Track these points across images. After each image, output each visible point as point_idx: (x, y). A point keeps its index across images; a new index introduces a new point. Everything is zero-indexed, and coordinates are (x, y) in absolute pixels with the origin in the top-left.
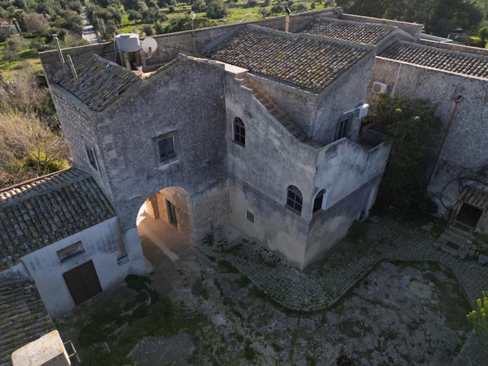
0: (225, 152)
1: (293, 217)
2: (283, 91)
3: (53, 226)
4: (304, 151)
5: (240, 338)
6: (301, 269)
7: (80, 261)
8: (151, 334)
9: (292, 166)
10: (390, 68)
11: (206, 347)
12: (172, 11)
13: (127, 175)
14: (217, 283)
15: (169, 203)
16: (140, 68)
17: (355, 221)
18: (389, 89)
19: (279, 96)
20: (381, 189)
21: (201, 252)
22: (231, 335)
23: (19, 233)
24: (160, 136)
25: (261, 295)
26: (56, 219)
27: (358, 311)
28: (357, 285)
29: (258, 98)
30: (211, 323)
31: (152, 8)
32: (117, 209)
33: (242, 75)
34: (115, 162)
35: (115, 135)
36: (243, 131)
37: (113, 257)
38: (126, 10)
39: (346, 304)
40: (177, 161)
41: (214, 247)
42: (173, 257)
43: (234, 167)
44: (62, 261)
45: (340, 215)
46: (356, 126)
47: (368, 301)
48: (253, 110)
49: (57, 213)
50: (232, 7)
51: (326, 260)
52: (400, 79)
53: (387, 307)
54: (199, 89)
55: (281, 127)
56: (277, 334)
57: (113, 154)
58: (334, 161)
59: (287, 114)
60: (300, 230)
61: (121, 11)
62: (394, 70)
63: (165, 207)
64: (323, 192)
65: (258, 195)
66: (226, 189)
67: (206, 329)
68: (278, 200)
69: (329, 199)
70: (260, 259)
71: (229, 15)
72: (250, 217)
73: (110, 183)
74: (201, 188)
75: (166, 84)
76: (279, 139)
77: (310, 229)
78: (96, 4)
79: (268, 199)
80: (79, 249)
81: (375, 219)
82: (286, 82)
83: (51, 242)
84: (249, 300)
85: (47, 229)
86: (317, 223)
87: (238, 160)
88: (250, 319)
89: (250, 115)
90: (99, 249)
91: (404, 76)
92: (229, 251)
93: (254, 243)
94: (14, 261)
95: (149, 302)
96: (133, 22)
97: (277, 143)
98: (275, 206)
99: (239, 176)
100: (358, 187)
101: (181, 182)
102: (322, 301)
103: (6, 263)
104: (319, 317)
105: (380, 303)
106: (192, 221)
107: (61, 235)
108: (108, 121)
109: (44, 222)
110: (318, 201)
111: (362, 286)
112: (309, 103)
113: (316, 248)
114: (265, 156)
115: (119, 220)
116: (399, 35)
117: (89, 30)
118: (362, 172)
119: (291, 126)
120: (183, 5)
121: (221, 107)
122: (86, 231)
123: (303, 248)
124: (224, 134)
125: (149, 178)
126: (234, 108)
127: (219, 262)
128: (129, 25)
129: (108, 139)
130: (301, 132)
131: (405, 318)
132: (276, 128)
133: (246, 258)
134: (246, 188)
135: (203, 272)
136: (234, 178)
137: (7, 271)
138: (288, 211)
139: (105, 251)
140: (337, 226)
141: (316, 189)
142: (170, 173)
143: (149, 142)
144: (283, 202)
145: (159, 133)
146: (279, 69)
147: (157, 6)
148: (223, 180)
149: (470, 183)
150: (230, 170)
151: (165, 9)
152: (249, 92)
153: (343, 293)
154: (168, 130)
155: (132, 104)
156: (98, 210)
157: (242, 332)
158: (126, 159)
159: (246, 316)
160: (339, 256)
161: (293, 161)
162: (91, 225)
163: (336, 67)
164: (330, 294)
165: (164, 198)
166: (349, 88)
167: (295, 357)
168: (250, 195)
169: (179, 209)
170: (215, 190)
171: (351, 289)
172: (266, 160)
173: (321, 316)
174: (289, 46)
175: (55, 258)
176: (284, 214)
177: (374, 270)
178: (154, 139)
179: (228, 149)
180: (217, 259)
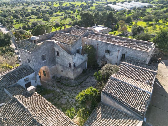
0: (55, 58)
1: (70, 69)
2: (66, 45)
3: (23, 75)
4: (70, 56)
5: (62, 92)
6: (73, 79)
7: (28, 82)
8: (44, 94)
9: (69, 59)
10: (86, 39)
11: (56, 94)
12: (30, 18)
13: (36, 64)
14: (56, 85)
15: (43, 71)
16: (36, 43)
17: (84, 69)
18: (87, 43)
19: (65, 46)
20: (88, 62)
21: (52, 80)
22: (60, 92)
23: (17, 76)
24: (42, 56)
25: (66, 85)
26: (23, 74)
27: (84, 84)
28: (84, 81)
29: (61, 47)
30: (56, 91)
31: (24, 18)
32: (35, 71)
33: (58, 43)
34: (34, 61)
35: (34, 56)
36: (59, 54)
37: (34, 81)
38: (14, 18)
39: (82, 84)
40: (46, 60)
41: (55, 79)
42: (46, 82)
43: (58, 61)
44: (25, 82)
45: (80, 68)
46: (81, 51)
47: (86, 83)
48: (60, 49)
49: (23, 72)
50: (51, 17)
51: (78, 77)
52: (88, 41)
53: (89, 83)
54: (49, 46)
55: (66, 52)
56: (69, 90)
57: (34, 60)
58: (76, 57)
59: (67, 49)
60: (72, 71)
61: (12, 19)
62: (87, 40)
63: (43, 72)
64: (75, 63)
65: (63, 66)
66: (56, 66)
67: (55, 92)
68: (67, 66)
69: (77, 64)
70: (65, 79)
71: (50, 19)
72: (62, 71)
73: (34, 65)
74: (51, 66)
75: (43, 46)
76: (66, 54)
77: (74, 70)
78: (2, 17)
79: (65, 66)
80: (28, 79)
81: (88, 69)
82: (66, 44)
83: (23, 77)
84: (63, 86)
85: (22, 75)
86: (75, 69)
87: (58, 59)
88: (64, 89)
89: (60, 50)
90: (32, 79)
91: (89, 40)
92: (58, 79)
93: (64, 77)
94: (17, 81)
95: (43, 89)
96: (18, 23)
97: (65, 55)
98: (67, 67)
99: (59, 63)
100: (82, 62)
101: (47, 65)
102: (77, 84)
103: (16, 82)
104: (77, 87)
105: (88, 83)
106: (50, 74)
107: (25, 76)
108: (33, 54)
109: (21, 74)
110: (74, 65)
111: (85, 80)
112: (70, 47)
113: (76, 75)
114: (64, 58)
115: (35, 73)
116: (89, 32)
117: (2, 26)
118: (83, 59)
119: (68, 52)
120: (34, 16)
121: (54, 49)
122: (29, 75)
123: (73, 75)
124: (55, 55)
126: (56, 49)
127: (57, 81)
128: (16, 24)
129: (33, 57)
130: (70, 53)
131: (92, 84)
132: (65, 52)
133: (62, 80)
134: (61, 65)
135: (53, 84)
136: (58, 63)
137: (16, 83)
138: (69, 68)
139: (33, 80)
140: (80, 70)
141: (73, 63)
143: (41, 57)
144: (68, 66)
146: (65, 41)
147: (25, 17)
148: (56, 64)
149: (103, 59)
150: (57, 62)
151: (28, 18)
152: (59, 46)
153: (81, 82)
154: (44, 54)
155: (37, 50)
156: (31, 71)
157: (62, 91)
158: (36, 60)
159: (63, 89)
160: (81, 76)
161: (69, 58)
162: (30, 74)
163: (75, 40)
164: (79, 82)
165: (42, 70)
166: (77, 44)
167: (72, 93)
168: (62, 66)
169: (46, 72)
170: (54, 67)
171: (83, 81)
172: (64, 59)
173: (77, 86)
174: (66, 36)
175: (24, 81)
176: (69, 69)
177: (87, 78)
179: (56, 57)
180: (56, 81)
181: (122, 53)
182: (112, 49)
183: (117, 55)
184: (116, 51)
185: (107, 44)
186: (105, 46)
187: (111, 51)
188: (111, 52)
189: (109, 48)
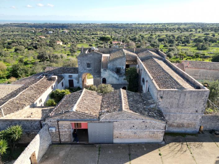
7: (72, 79)
23: (66, 71)
26: (71, 71)
32: (79, 73)
35: (80, 60)
37: (77, 81)
40: (90, 69)
44: (69, 77)
46: (123, 71)
57: (79, 63)
74: (95, 76)
80: (72, 77)
83: (68, 73)
90: (75, 78)
94: (63, 74)
115: (79, 75)
118: (118, 80)
125: (85, 69)
142: (89, 70)
145: (88, 62)
155: (84, 56)
156: (77, 72)
158: (81, 64)
162: (74, 74)
166: (118, 62)
178: (87, 63)
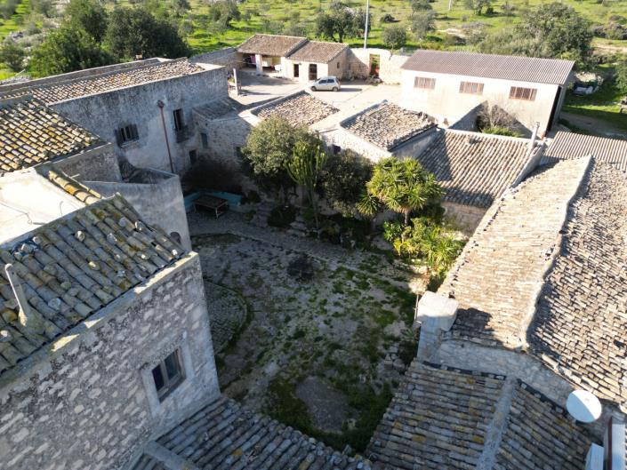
27: (238, 280)
39: (232, 286)
53: (229, 266)
84: (242, 352)
105: (226, 270)
173: (249, 298)
181: (173, 109)
182: (138, 110)
183: (161, 127)
184: (153, 114)
185: (111, 98)
186: (107, 115)
187: (137, 123)
188: (138, 130)
189: (125, 114)
